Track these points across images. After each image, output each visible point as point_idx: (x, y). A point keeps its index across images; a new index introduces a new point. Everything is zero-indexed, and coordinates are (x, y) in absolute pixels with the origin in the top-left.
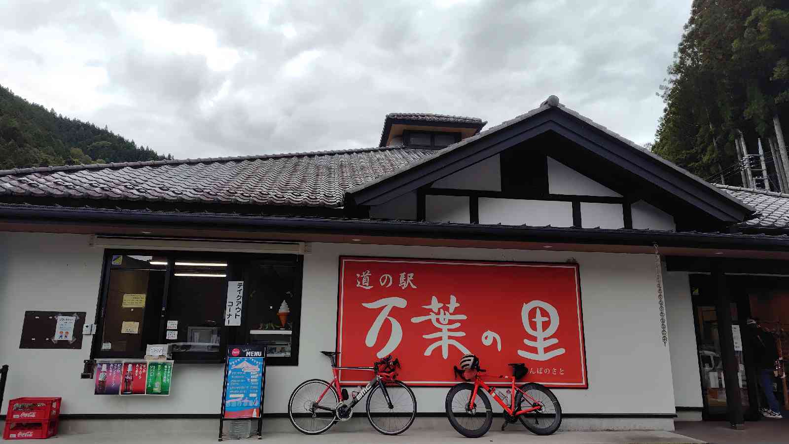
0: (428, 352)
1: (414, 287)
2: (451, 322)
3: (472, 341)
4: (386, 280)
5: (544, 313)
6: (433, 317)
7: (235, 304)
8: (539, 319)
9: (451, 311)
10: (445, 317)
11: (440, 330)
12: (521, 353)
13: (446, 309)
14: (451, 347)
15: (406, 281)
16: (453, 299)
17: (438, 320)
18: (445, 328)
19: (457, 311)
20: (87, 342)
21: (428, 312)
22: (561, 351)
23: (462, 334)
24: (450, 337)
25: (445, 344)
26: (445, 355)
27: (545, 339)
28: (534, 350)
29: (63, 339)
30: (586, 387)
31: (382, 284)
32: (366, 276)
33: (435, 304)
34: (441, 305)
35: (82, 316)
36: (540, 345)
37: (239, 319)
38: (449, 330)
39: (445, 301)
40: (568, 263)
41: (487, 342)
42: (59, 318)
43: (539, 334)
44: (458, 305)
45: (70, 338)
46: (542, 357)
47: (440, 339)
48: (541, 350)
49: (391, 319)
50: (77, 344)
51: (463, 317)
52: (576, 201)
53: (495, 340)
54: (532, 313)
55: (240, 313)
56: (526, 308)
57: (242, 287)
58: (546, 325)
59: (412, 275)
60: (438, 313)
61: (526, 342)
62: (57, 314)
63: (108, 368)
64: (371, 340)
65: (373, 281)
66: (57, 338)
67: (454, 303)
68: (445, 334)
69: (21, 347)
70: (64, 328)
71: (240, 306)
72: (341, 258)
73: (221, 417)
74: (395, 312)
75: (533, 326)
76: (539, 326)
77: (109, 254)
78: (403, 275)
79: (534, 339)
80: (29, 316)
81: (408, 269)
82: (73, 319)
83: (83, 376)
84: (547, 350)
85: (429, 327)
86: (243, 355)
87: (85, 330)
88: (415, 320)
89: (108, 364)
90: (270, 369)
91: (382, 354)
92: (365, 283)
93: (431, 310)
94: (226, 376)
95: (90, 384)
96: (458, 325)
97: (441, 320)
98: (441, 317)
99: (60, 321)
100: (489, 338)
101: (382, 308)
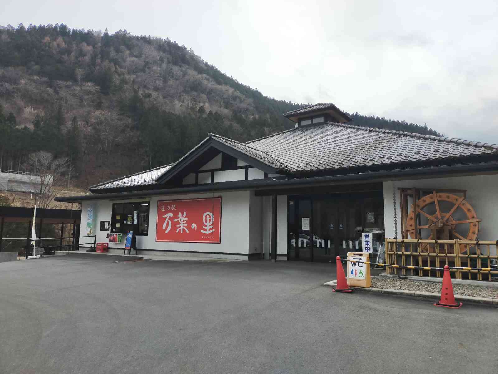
0: (177, 231)
1: (175, 209)
2: (184, 221)
3: (189, 227)
5: (210, 217)
6: (179, 220)
8: (208, 219)
9: (184, 217)
10: (183, 219)
11: (181, 224)
12: (202, 231)
13: (183, 216)
14: (183, 229)
15: (173, 208)
16: (185, 213)
18: (182, 223)
19: (186, 217)
20: (110, 229)
21: (178, 218)
22: (214, 230)
23: (186, 225)
24: (183, 226)
25: (182, 228)
26: (182, 232)
27: (209, 226)
28: (205, 230)
30: (220, 243)
31: (167, 209)
32: (163, 206)
33: (180, 215)
34: (182, 215)
35: (109, 222)
36: (207, 228)
37: (136, 222)
38: (183, 224)
39: (182, 214)
40: (219, 197)
41: (193, 228)
43: (208, 224)
45: (107, 228)
46: (208, 232)
47: (181, 226)
48: (208, 230)
49: (169, 220)
51: (187, 219)
52: (246, 168)
53: (195, 226)
54: (206, 217)
55: (136, 220)
56: (205, 215)
57: (137, 212)
58: (210, 221)
59: (174, 205)
61: (204, 227)
62: (105, 222)
63: (111, 236)
64: (164, 228)
65: (165, 209)
66: (105, 228)
67: (185, 215)
68: (182, 225)
69: (100, 230)
70: (106, 226)
71: (137, 218)
72: (158, 201)
74: (171, 218)
75: (206, 222)
76: (208, 222)
77: (114, 205)
78: (172, 206)
79: (206, 226)
80: (101, 222)
82: (108, 223)
83: (106, 238)
84: (209, 230)
85: (178, 223)
86: (130, 232)
87: (110, 226)
88: (175, 220)
90: (137, 237)
91: (166, 232)
92: (163, 210)
93: (179, 217)
96: (185, 222)
97: (181, 220)
98: (181, 219)
100: (194, 226)
101: (167, 217)
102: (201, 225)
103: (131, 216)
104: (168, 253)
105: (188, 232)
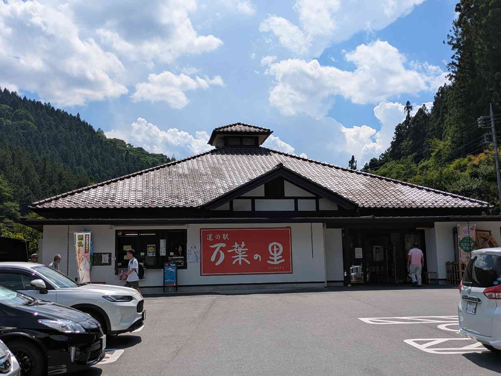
0: (234, 263)
1: (228, 239)
2: (242, 251)
3: (250, 258)
4: (218, 237)
5: (277, 247)
6: (235, 250)
7: (163, 248)
8: (275, 249)
9: (242, 247)
10: (240, 250)
11: (239, 254)
12: (268, 262)
13: (240, 247)
14: (242, 261)
15: (225, 237)
16: (243, 243)
17: (237, 251)
19: (244, 248)
20: (113, 263)
21: (233, 248)
22: (283, 260)
23: (246, 256)
24: (242, 257)
25: (240, 259)
26: (240, 263)
27: (277, 256)
28: (273, 261)
29: (105, 262)
30: (292, 273)
31: (217, 239)
32: (210, 235)
33: (236, 245)
34: (239, 245)
36: (275, 259)
37: (165, 253)
38: (242, 254)
39: (240, 243)
40: (287, 227)
41: (256, 258)
42: (103, 255)
43: (275, 255)
44: (245, 245)
45: (107, 262)
46: (276, 263)
47: (238, 258)
48: (275, 260)
49: (220, 251)
50: (110, 264)
51: (247, 249)
52: (296, 199)
53: (258, 257)
54: (273, 247)
55: (165, 251)
56: (270, 245)
57: (165, 242)
58: (278, 251)
59: (227, 235)
60: (237, 248)
61: (270, 257)
62: (102, 253)
63: (123, 272)
64: (213, 259)
65: (213, 237)
66: (103, 262)
67: (243, 245)
68: (240, 256)
70: (105, 259)
71: (165, 248)
72: (201, 229)
73: (164, 287)
74: (221, 249)
75: (273, 252)
76: (275, 252)
77: (117, 232)
78: (224, 235)
79: (273, 256)
81: (226, 232)
82: (108, 255)
83: (115, 274)
84: (278, 260)
85: (234, 253)
86: (169, 265)
87: (112, 259)
88: (229, 251)
89: (123, 270)
90: (178, 271)
91: (217, 264)
92: (210, 238)
93: (235, 247)
94: (164, 272)
95: (118, 276)
96: (245, 252)
98: (239, 250)
99: (103, 256)
100: (256, 257)
101: (217, 247)
102: (266, 255)
103: (153, 247)
104: (220, 287)
105: (249, 263)
